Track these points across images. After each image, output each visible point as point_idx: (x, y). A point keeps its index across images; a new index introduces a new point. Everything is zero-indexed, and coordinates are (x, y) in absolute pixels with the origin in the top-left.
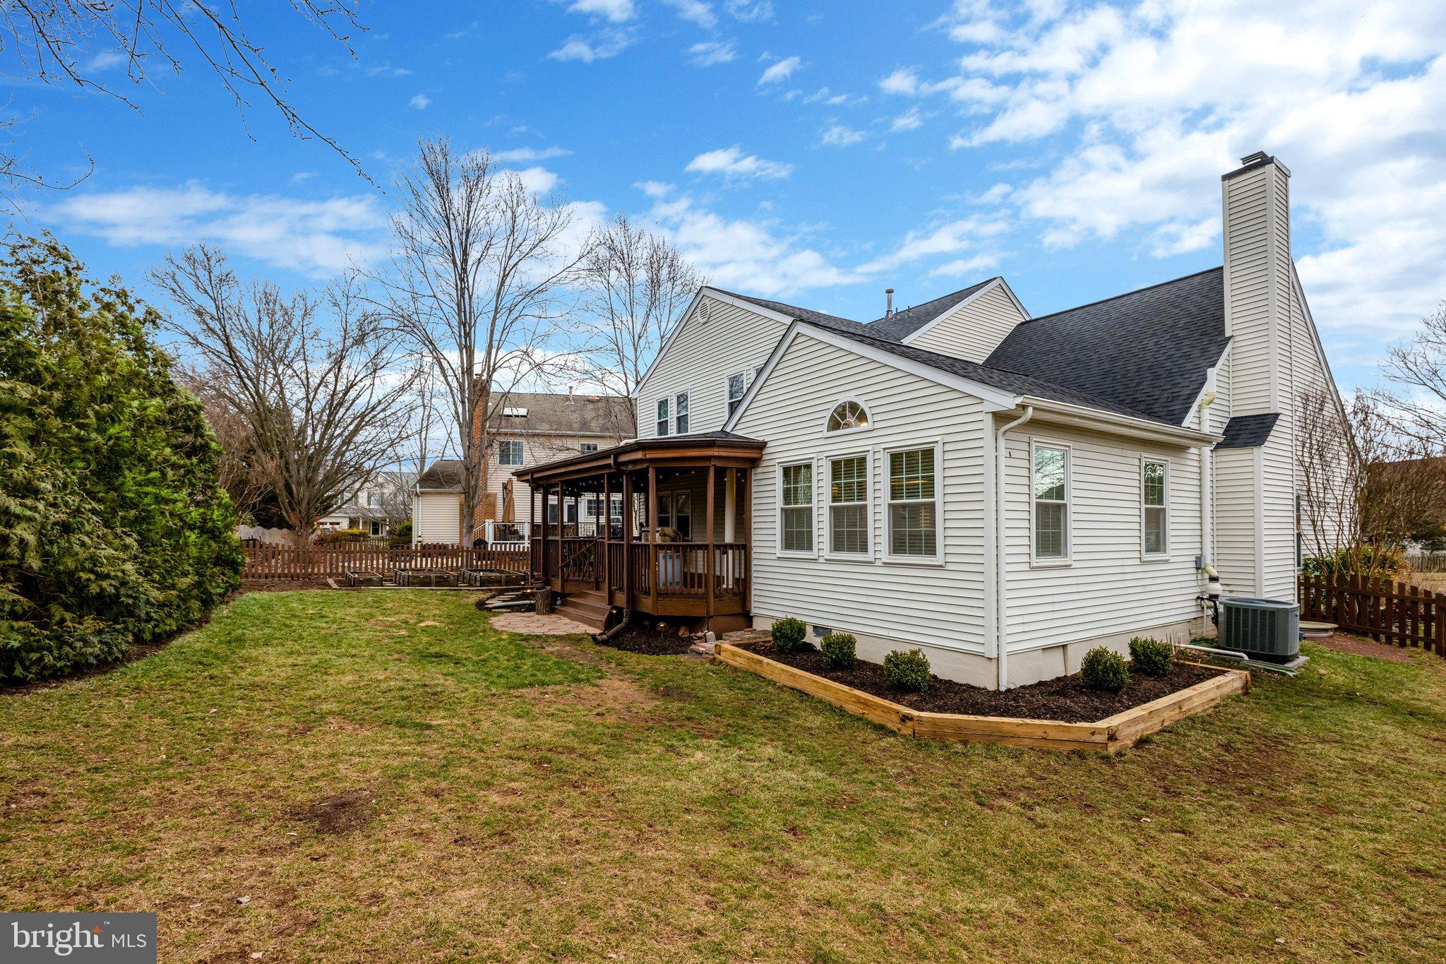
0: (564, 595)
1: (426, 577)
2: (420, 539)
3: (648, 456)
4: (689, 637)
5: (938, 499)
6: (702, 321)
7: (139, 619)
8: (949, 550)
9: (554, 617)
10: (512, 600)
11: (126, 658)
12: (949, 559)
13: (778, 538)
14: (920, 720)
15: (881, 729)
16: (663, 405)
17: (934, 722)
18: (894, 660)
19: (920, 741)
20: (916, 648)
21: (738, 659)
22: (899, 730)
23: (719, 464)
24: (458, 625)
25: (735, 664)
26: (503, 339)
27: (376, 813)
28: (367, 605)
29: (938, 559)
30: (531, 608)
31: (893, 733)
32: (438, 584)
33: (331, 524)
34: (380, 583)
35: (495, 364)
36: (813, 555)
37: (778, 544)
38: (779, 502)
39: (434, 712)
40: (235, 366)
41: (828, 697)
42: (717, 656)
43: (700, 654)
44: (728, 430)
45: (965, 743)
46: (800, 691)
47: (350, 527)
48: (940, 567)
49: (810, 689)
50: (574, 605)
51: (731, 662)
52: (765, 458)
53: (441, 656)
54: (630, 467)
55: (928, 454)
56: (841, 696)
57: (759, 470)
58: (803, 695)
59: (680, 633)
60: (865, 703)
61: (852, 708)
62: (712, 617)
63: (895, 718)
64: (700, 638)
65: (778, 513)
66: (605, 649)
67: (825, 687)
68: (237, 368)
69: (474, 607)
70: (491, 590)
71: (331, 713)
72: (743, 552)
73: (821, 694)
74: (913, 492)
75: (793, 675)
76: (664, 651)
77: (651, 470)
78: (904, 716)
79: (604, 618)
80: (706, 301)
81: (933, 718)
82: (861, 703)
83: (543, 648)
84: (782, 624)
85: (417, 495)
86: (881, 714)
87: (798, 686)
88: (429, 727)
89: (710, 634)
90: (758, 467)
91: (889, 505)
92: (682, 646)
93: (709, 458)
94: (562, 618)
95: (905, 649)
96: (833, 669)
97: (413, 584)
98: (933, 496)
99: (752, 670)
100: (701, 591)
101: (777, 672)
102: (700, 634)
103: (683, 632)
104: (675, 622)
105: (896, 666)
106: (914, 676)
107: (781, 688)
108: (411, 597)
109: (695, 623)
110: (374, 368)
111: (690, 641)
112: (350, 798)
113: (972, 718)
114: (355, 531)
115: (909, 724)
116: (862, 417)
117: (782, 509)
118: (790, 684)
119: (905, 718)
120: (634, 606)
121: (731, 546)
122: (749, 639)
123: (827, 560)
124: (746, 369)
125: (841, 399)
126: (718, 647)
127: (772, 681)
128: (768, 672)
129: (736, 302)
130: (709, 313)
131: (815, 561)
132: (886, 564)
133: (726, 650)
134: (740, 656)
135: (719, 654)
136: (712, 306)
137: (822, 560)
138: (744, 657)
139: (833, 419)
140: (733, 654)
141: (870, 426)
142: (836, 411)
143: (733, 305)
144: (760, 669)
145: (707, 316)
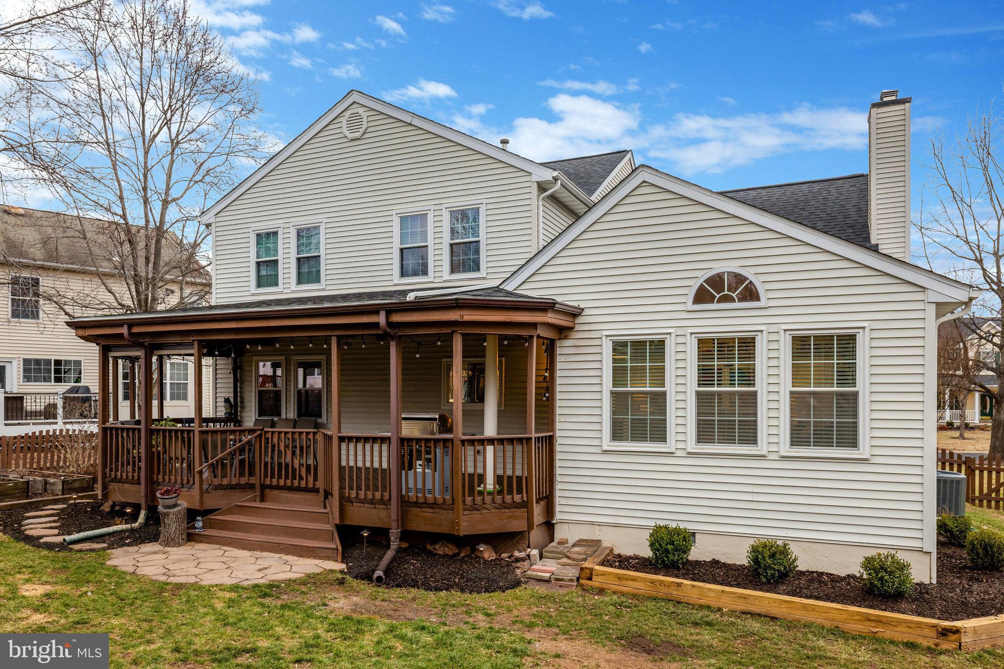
0: (204, 513)
5: (862, 388)
6: (350, 136)
8: (879, 442)
12: (879, 452)
13: (605, 427)
16: (266, 239)
17: (975, 631)
22: (937, 645)
23: (472, 331)
29: (861, 452)
36: (666, 447)
37: (605, 434)
38: (606, 384)
41: (810, 618)
42: (584, 582)
46: (761, 615)
51: (617, 588)
52: (577, 328)
55: (848, 340)
57: (569, 343)
59: (485, 556)
61: (855, 628)
63: (928, 632)
64: (522, 560)
65: (604, 397)
72: (549, 445)
73: (797, 616)
74: (824, 379)
80: (359, 110)
81: (974, 627)
82: (870, 620)
86: (906, 629)
89: (535, 553)
90: (566, 338)
91: (792, 393)
98: (854, 385)
102: (522, 555)
103: (489, 555)
116: (751, 294)
117: (611, 392)
119: (945, 632)
120: (403, 525)
123: (689, 453)
124: (433, 208)
125: (719, 268)
126: (587, 571)
127: (709, 607)
128: (695, 596)
129: (416, 122)
130: (364, 127)
131: (670, 454)
132: (784, 458)
133: (604, 574)
134: (634, 579)
135: (590, 579)
136: (370, 119)
137: (682, 454)
138: (644, 580)
139: (701, 289)
140: (619, 578)
141: (763, 303)
142: (708, 281)
143: (410, 124)
144: (675, 593)
145: (362, 130)
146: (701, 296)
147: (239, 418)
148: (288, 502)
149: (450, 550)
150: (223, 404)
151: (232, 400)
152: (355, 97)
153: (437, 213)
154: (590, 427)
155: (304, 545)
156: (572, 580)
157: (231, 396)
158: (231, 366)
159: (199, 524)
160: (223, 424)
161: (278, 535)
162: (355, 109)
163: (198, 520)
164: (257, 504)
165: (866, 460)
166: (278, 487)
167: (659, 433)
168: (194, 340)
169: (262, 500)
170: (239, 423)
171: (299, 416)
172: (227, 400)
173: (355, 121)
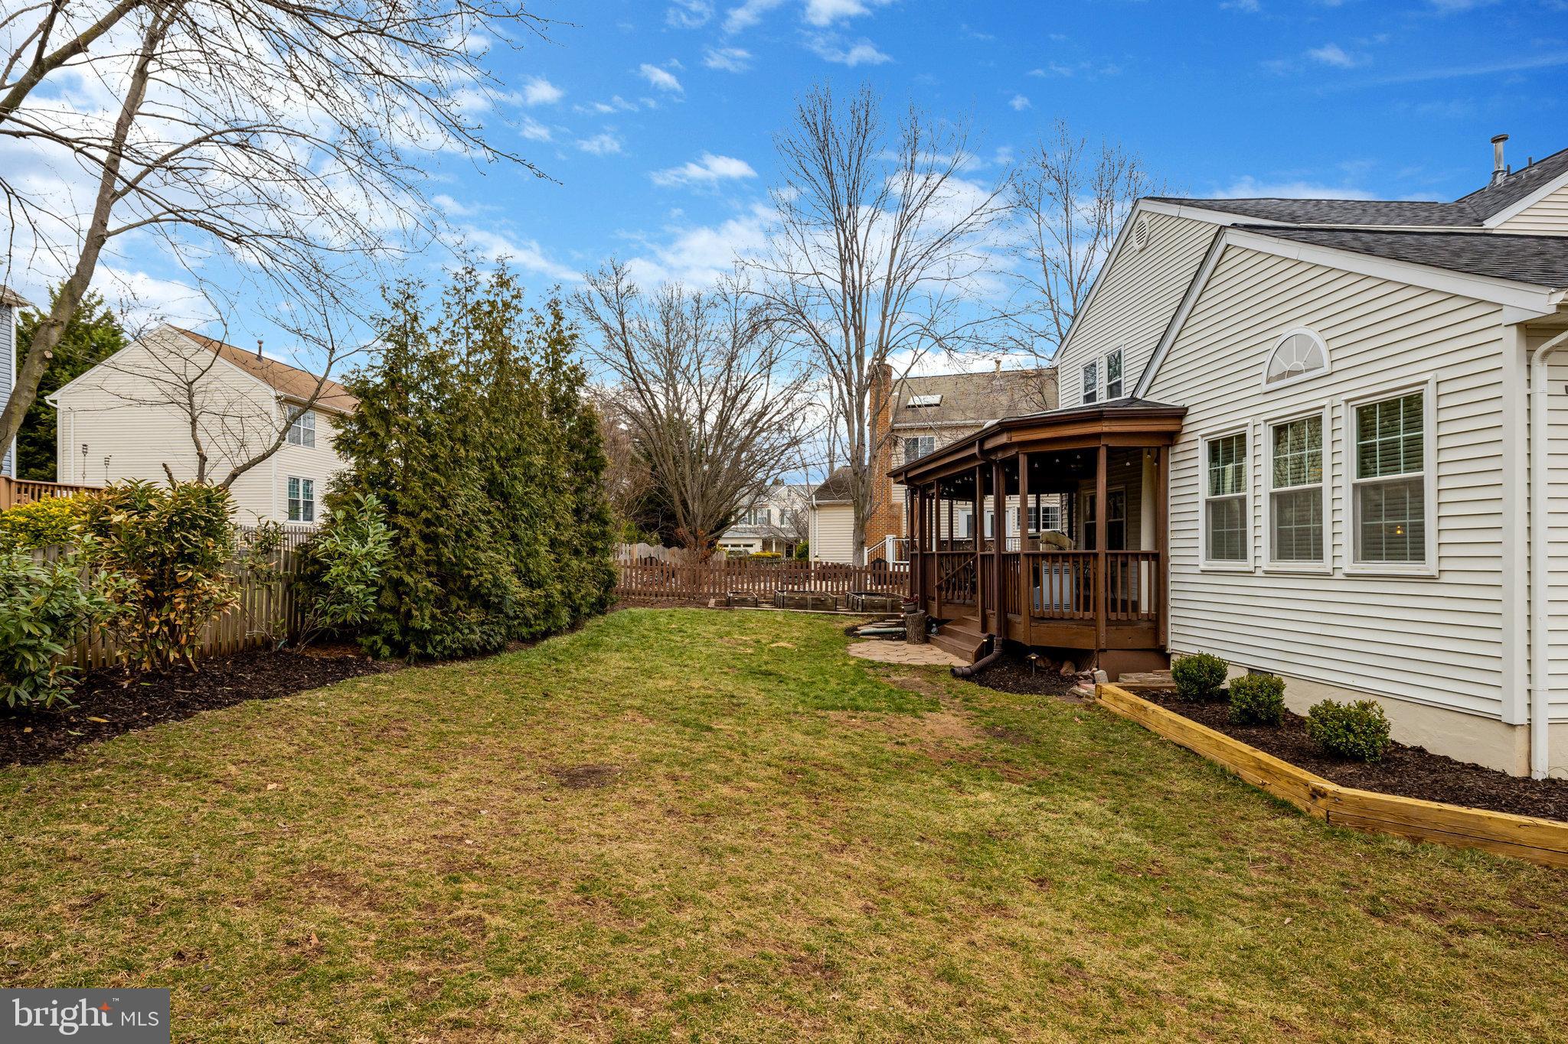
0: (941, 622)
1: (802, 599)
2: (817, 559)
3: (1014, 439)
4: (1074, 676)
5: (1429, 472)
6: (1138, 247)
7: (507, 616)
8: (1446, 551)
9: (925, 647)
10: (890, 626)
11: (499, 649)
12: (1446, 565)
13: (1201, 543)
14: (1337, 799)
15: (1284, 807)
16: (1090, 369)
17: (1361, 804)
18: (1326, 713)
19: (1333, 828)
20: (1366, 699)
21: (1120, 704)
22: (1309, 810)
23: (1113, 443)
24: (811, 648)
25: (1118, 711)
26: (897, 311)
27: (616, 781)
28: (731, 624)
29: (1430, 566)
30: (902, 637)
31: (1296, 813)
32: (815, 607)
33: (745, 546)
34: (756, 604)
35: (888, 344)
36: (1248, 565)
37: (1202, 551)
38: (1204, 491)
39: (722, 719)
40: (634, 380)
41: (1221, 759)
42: (1098, 700)
43: (1079, 697)
44: (1139, 396)
45: (1416, 840)
46: (1187, 749)
47: (764, 549)
48: (1430, 579)
49: (1202, 748)
50: (952, 634)
51: (1113, 708)
52: (1185, 430)
53: (770, 674)
54: (1000, 456)
55: (1413, 404)
56: (1237, 758)
57: (1178, 449)
58: (1188, 753)
59: (1063, 671)
60: (1266, 770)
61: (1251, 777)
62: (1105, 650)
63: (1304, 793)
64: (1086, 678)
65: (1201, 507)
66: (962, 685)
67: (1219, 745)
68: (636, 382)
69: (842, 632)
70: (872, 616)
71: (631, 707)
72: (1153, 563)
73: (1212, 754)
74: (1391, 465)
75: (1182, 728)
76: (1034, 690)
77: (1021, 457)
78: (1314, 790)
79: (974, 649)
80: (1144, 218)
81: (1361, 798)
82: (1261, 769)
83: (888, 676)
84: (1189, 661)
85: (813, 508)
86: (1286, 786)
87: (1188, 743)
88: (709, 729)
89: (1101, 674)
90: (1176, 444)
91: (1354, 486)
92: (1062, 685)
93: (1097, 436)
94: (935, 648)
95: (1346, 700)
96: (1244, 725)
97: (788, 606)
98: (1420, 468)
99: (1134, 719)
100: (1089, 615)
101: (1164, 722)
102: (1087, 673)
103: (1067, 670)
104: (1057, 655)
105: (1323, 721)
106: (1351, 738)
107: (1164, 744)
108: (779, 618)
109: (1081, 658)
110: (768, 365)
111: (1074, 680)
112: (602, 768)
113: (1434, 805)
114: (768, 554)
115: (1322, 802)
117: (1208, 502)
118: (1178, 740)
119: (1316, 794)
120: (1007, 633)
121: (1146, 556)
122: (1153, 682)
123: (1265, 572)
125: (1286, 333)
126: (1099, 689)
130: (1147, 234)
131: (1251, 573)
132: (1349, 577)
133: (1107, 693)
134: (1122, 700)
135: (1100, 697)
136: (1151, 223)
137: (1260, 573)
138: (1128, 701)
139: (1274, 363)
140: (1115, 698)
141: (1326, 368)
142: (1280, 351)
144: (1143, 718)
145: (1146, 238)
152: (1141, 205)
159: (934, 630)
162: (1141, 218)
163: (934, 627)
165: (1433, 578)
173: (1141, 230)
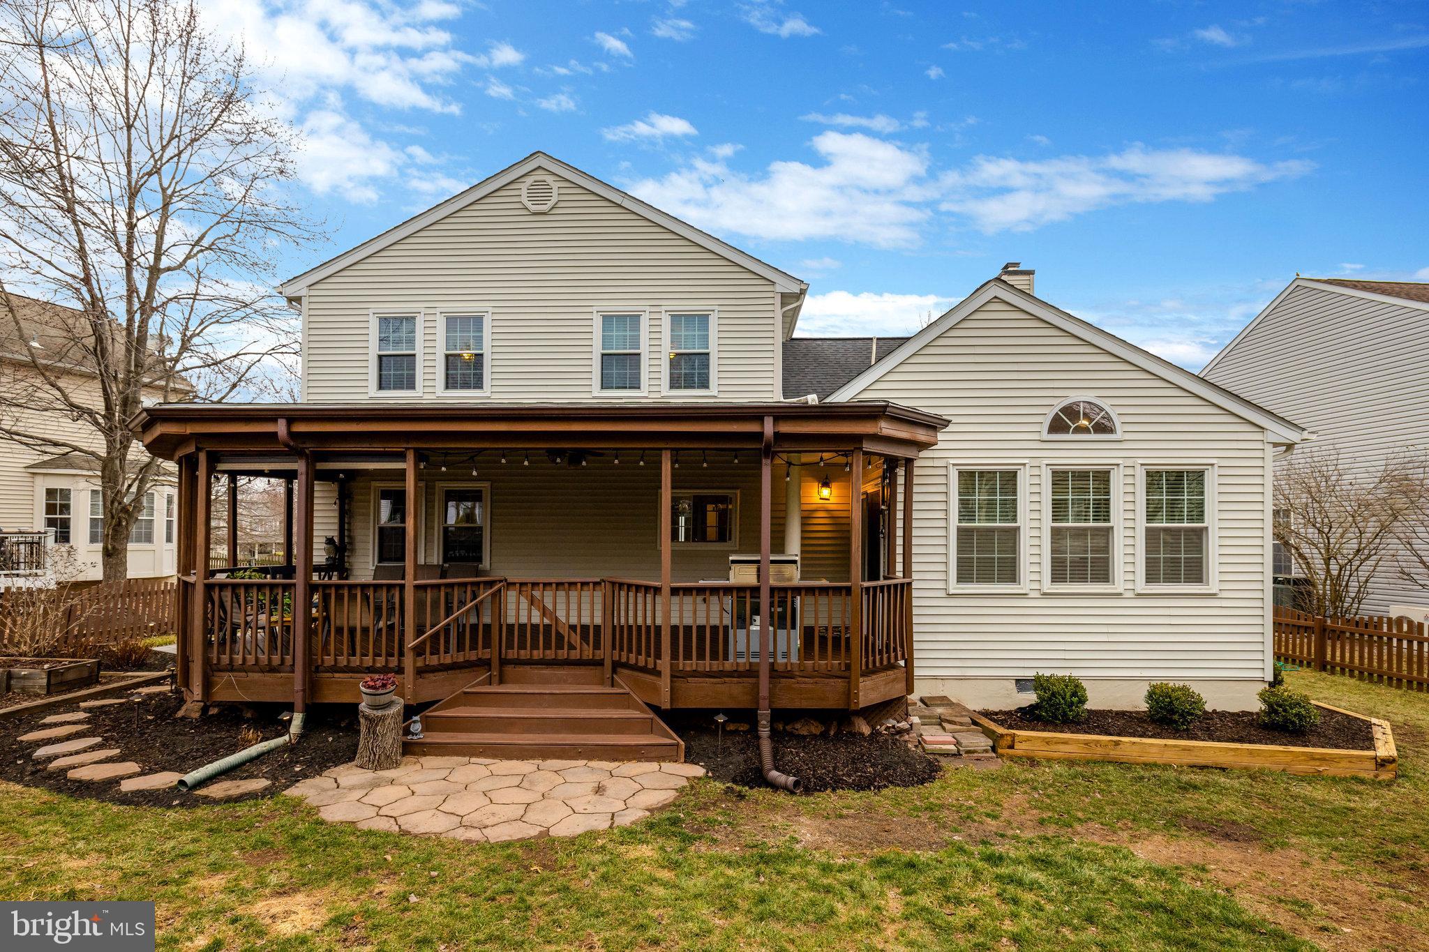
5: (1211, 524)
6: (533, 208)
8: (1224, 577)
12: (1225, 586)
13: (951, 567)
16: (393, 325)
25: (1057, 755)
29: (1211, 587)
36: (1020, 588)
37: (951, 576)
38: (954, 518)
42: (1004, 752)
48: (1212, 595)
55: (1194, 476)
56: (1280, 758)
61: (1303, 768)
65: (951, 533)
67: (1252, 753)
74: (1174, 515)
89: (917, 721)
91: (1146, 528)
98: (1200, 520)
102: (905, 725)
115: (1391, 767)
116: (1103, 427)
117: (958, 528)
123: (1045, 594)
124: (648, 309)
125: (1074, 397)
126: (1009, 738)
127: (1155, 765)
128: (1135, 754)
129: (626, 203)
130: (554, 200)
131: (1023, 596)
132: (1140, 596)
133: (1028, 739)
134: (1065, 742)
135: (1012, 747)
136: (562, 191)
137: (1036, 594)
138: (1078, 741)
139: (1056, 419)
140: (1047, 743)
141: (1118, 435)
142: (1064, 410)
143: (620, 206)
144: (1114, 753)
145: (550, 204)
146: (1057, 426)
147: (347, 565)
148: (545, 681)
149: (816, 729)
150: (324, 546)
151: (336, 540)
152: (541, 161)
153: (653, 316)
154: (932, 568)
155: (620, 743)
156: (986, 751)
157: (335, 534)
158: (336, 494)
159: (417, 727)
160: (323, 574)
161: (557, 732)
162: (540, 175)
163: (415, 722)
164: (494, 689)
165: (1215, 594)
166: (519, 662)
167: (1009, 572)
168: (407, 449)
169: (501, 681)
170: (344, 572)
171: (445, 561)
172: (330, 541)
173: (540, 191)
